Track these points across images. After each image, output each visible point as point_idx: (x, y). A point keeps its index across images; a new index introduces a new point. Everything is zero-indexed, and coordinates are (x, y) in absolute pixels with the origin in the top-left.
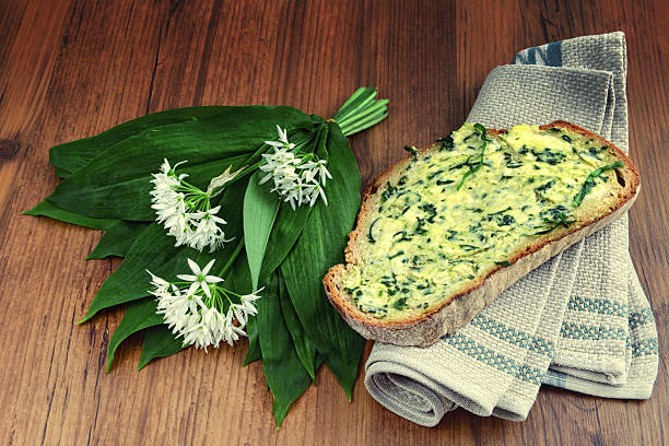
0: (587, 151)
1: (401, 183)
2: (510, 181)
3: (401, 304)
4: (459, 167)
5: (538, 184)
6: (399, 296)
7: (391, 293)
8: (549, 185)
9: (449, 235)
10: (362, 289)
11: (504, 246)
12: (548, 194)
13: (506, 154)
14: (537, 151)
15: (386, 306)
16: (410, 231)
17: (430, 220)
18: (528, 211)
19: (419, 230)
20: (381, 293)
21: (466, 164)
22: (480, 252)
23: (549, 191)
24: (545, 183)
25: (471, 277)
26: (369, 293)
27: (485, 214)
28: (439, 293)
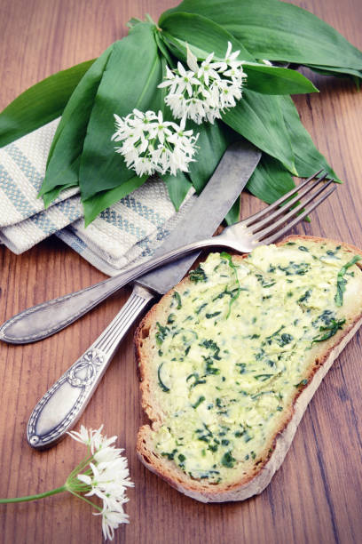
0: (326, 255)
1: (170, 322)
2: (271, 300)
3: (228, 460)
4: (221, 296)
5: (298, 296)
6: (222, 450)
7: (214, 449)
8: (307, 295)
9: (240, 368)
10: (182, 451)
11: (295, 366)
12: (310, 302)
13: (257, 276)
14: (283, 266)
15: (215, 466)
16: (201, 372)
17: (217, 358)
18: (301, 324)
19: (210, 370)
20: (203, 453)
21: (226, 292)
22: (275, 378)
23: (309, 299)
24: (303, 293)
25: (280, 409)
26: (191, 455)
27: (263, 339)
28: (258, 437)
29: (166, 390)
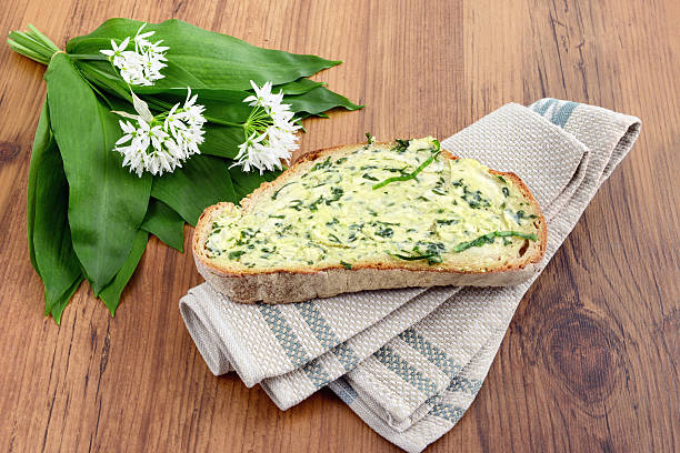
0: (515, 211)
1: (338, 163)
2: (424, 203)
3: (237, 255)
4: (393, 171)
5: (442, 217)
6: (242, 248)
7: (239, 243)
8: (449, 223)
9: (331, 221)
10: (224, 229)
11: (363, 252)
12: (442, 230)
13: (442, 179)
14: (468, 189)
15: (225, 251)
16: (306, 203)
17: (328, 203)
18: (411, 235)
19: (313, 207)
20: (231, 239)
21: (401, 171)
22: (339, 247)
23: (445, 227)
24: (449, 219)
25: (310, 263)
26: (223, 234)
27: (375, 219)
29: (274, 198)
